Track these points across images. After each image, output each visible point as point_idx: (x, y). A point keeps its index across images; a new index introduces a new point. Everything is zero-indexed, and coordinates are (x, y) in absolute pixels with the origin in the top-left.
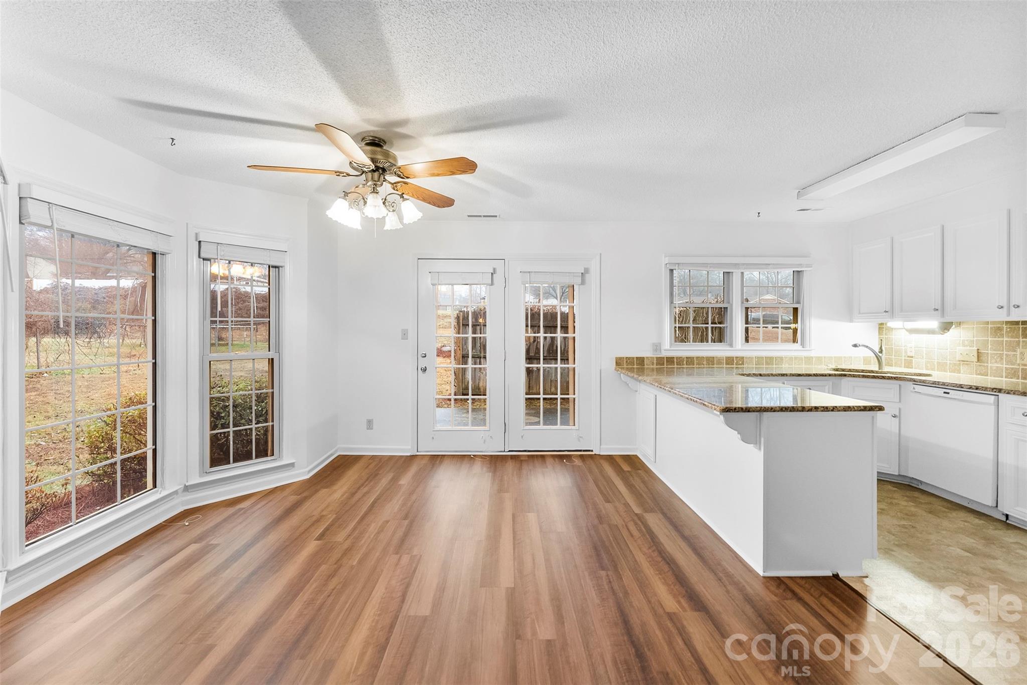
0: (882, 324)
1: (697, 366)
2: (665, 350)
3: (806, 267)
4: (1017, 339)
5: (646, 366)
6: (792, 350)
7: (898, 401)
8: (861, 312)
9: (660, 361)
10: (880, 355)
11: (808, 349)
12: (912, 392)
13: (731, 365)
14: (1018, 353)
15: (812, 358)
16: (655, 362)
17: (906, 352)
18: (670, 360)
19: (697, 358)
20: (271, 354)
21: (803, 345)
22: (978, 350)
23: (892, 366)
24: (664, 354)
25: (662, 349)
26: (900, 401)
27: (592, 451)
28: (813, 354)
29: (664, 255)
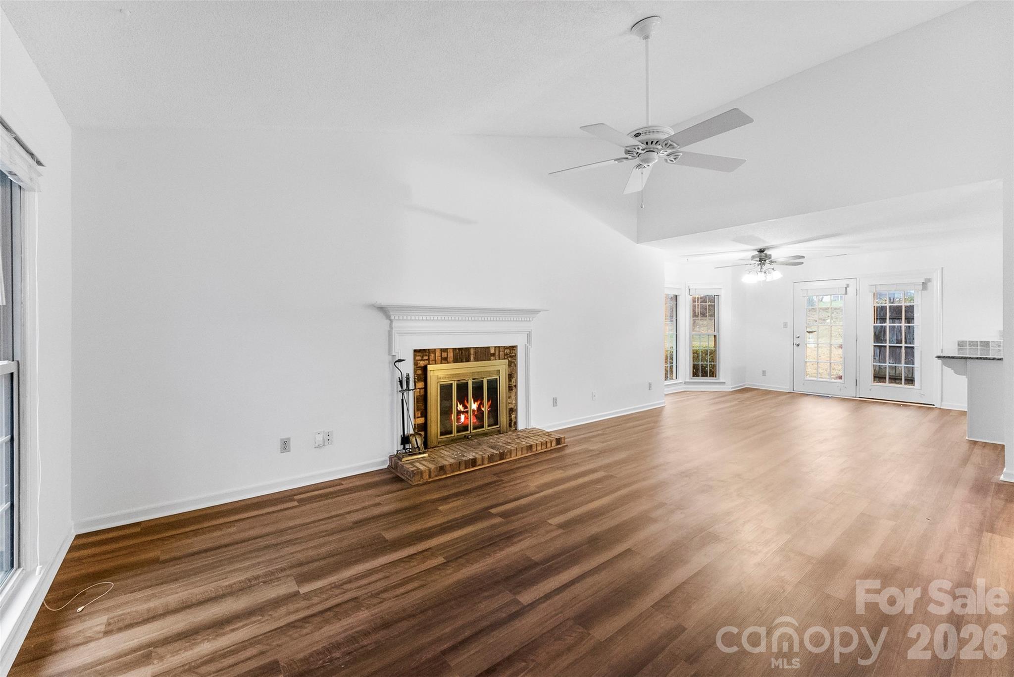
5: (991, 348)
20: (715, 333)
27: (934, 405)
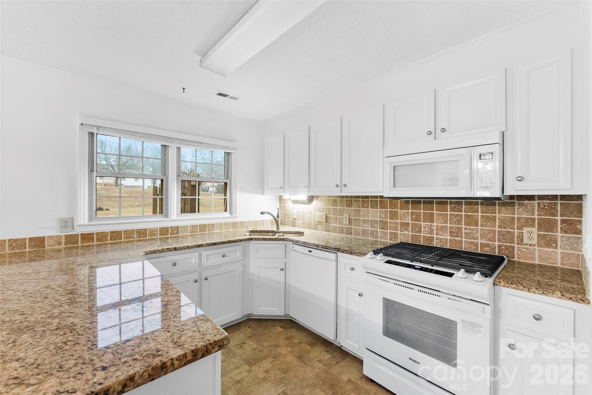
0: (281, 196)
1: (125, 240)
2: (79, 226)
3: (232, 150)
4: (344, 208)
5: (46, 247)
6: (221, 218)
7: (284, 257)
8: (268, 188)
9: (71, 239)
10: (277, 219)
11: (234, 216)
12: (292, 250)
13: (166, 235)
14: (344, 217)
15: (237, 223)
16: (63, 241)
17: (292, 216)
18: (87, 237)
19: (126, 231)
21: (231, 213)
22: (326, 214)
23: (286, 225)
24: (78, 231)
25: (75, 224)
26: (285, 257)
28: (238, 220)
29: (78, 114)
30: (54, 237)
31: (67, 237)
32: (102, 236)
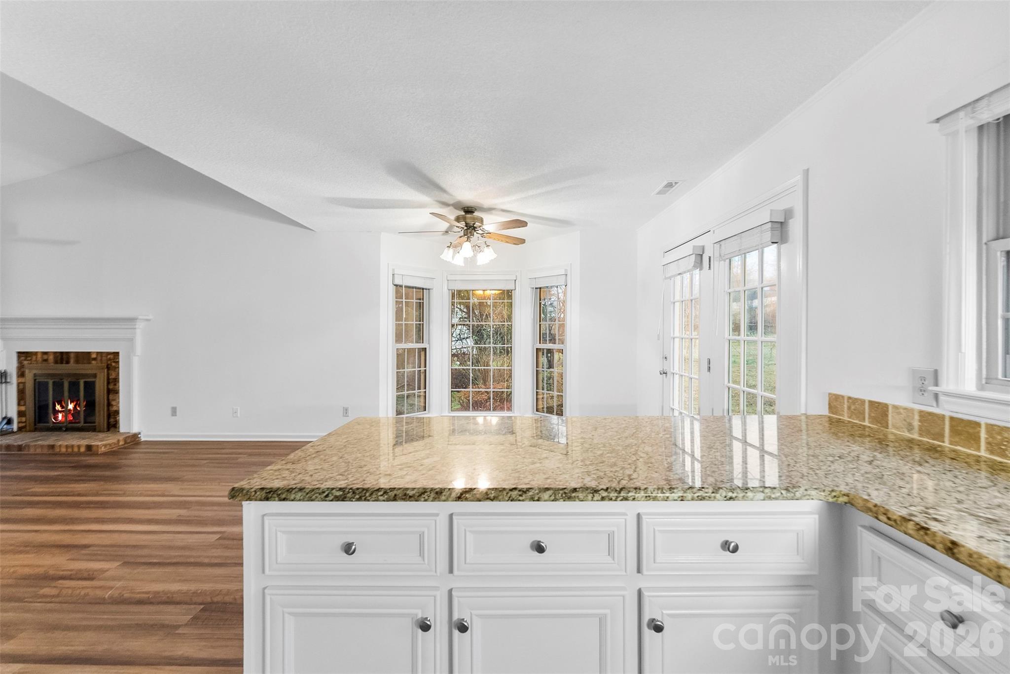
5: (892, 430)
9: (931, 425)
18: (964, 430)
30: (902, 411)
31: (922, 414)
32: (1002, 440)
